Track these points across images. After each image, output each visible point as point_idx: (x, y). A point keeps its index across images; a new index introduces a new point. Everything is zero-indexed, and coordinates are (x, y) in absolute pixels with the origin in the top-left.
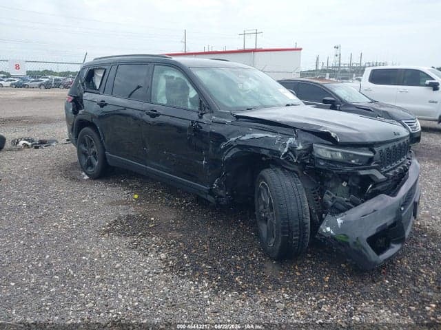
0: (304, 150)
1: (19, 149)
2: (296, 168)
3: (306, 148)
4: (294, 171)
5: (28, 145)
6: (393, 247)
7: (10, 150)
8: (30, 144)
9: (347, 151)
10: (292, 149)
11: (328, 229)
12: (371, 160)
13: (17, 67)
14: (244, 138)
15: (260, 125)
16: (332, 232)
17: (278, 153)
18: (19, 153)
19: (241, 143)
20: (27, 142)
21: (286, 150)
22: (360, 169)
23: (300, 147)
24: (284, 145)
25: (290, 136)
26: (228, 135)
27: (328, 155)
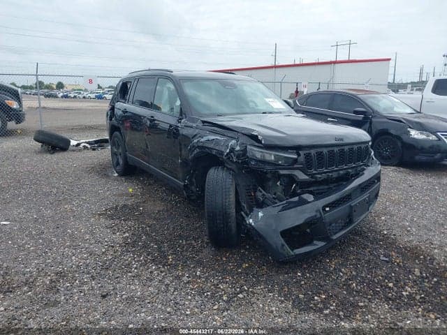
0: (242, 151)
1: (80, 150)
2: (234, 167)
3: (242, 149)
4: (231, 169)
5: (87, 147)
6: (315, 245)
7: (74, 151)
8: (89, 146)
9: (277, 153)
10: (232, 150)
11: (251, 221)
12: (295, 161)
13: (91, 81)
14: (202, 140)
15: (216, 129)
16: (253, 224)
17: (222, 153)
18: (79, 153)
19: (201, 144)
20: (87, 145)
21: (228, 151)
22: (280, 169)
23: (238, 148)
24: (227, 146)
25: (233, 138)
26: (193, 138)
27: (258, 156)
